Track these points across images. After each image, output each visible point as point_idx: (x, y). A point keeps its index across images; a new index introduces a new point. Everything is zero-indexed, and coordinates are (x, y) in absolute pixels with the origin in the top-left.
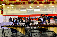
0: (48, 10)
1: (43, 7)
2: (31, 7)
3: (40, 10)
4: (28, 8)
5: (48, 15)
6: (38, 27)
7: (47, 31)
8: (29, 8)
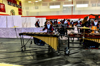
4: (63, 2)
6: (84, 38)
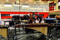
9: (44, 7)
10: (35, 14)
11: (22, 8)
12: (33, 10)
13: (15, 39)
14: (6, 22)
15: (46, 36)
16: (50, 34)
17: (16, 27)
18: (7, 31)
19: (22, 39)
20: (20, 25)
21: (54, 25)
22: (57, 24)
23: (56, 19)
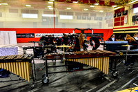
0: (90, 19)
1: (81, 9)
2: (52, 9)
3: (74, 18)
5: (91, 30)
7: (84, 68)
8: (46, 9)
9: (104, 18)
10: (85, 32)
11: (59, 21)
12: (81, 24)
13: (45, 81)
14: (26, 48)
15: (106, 75)
16: (114, 72)
17: (47, 58)
18: (31, 66)
19: (59, 81)
20: (56, 55)
21: (122, 54)
22: (129, 53)
23: (127, 42)
